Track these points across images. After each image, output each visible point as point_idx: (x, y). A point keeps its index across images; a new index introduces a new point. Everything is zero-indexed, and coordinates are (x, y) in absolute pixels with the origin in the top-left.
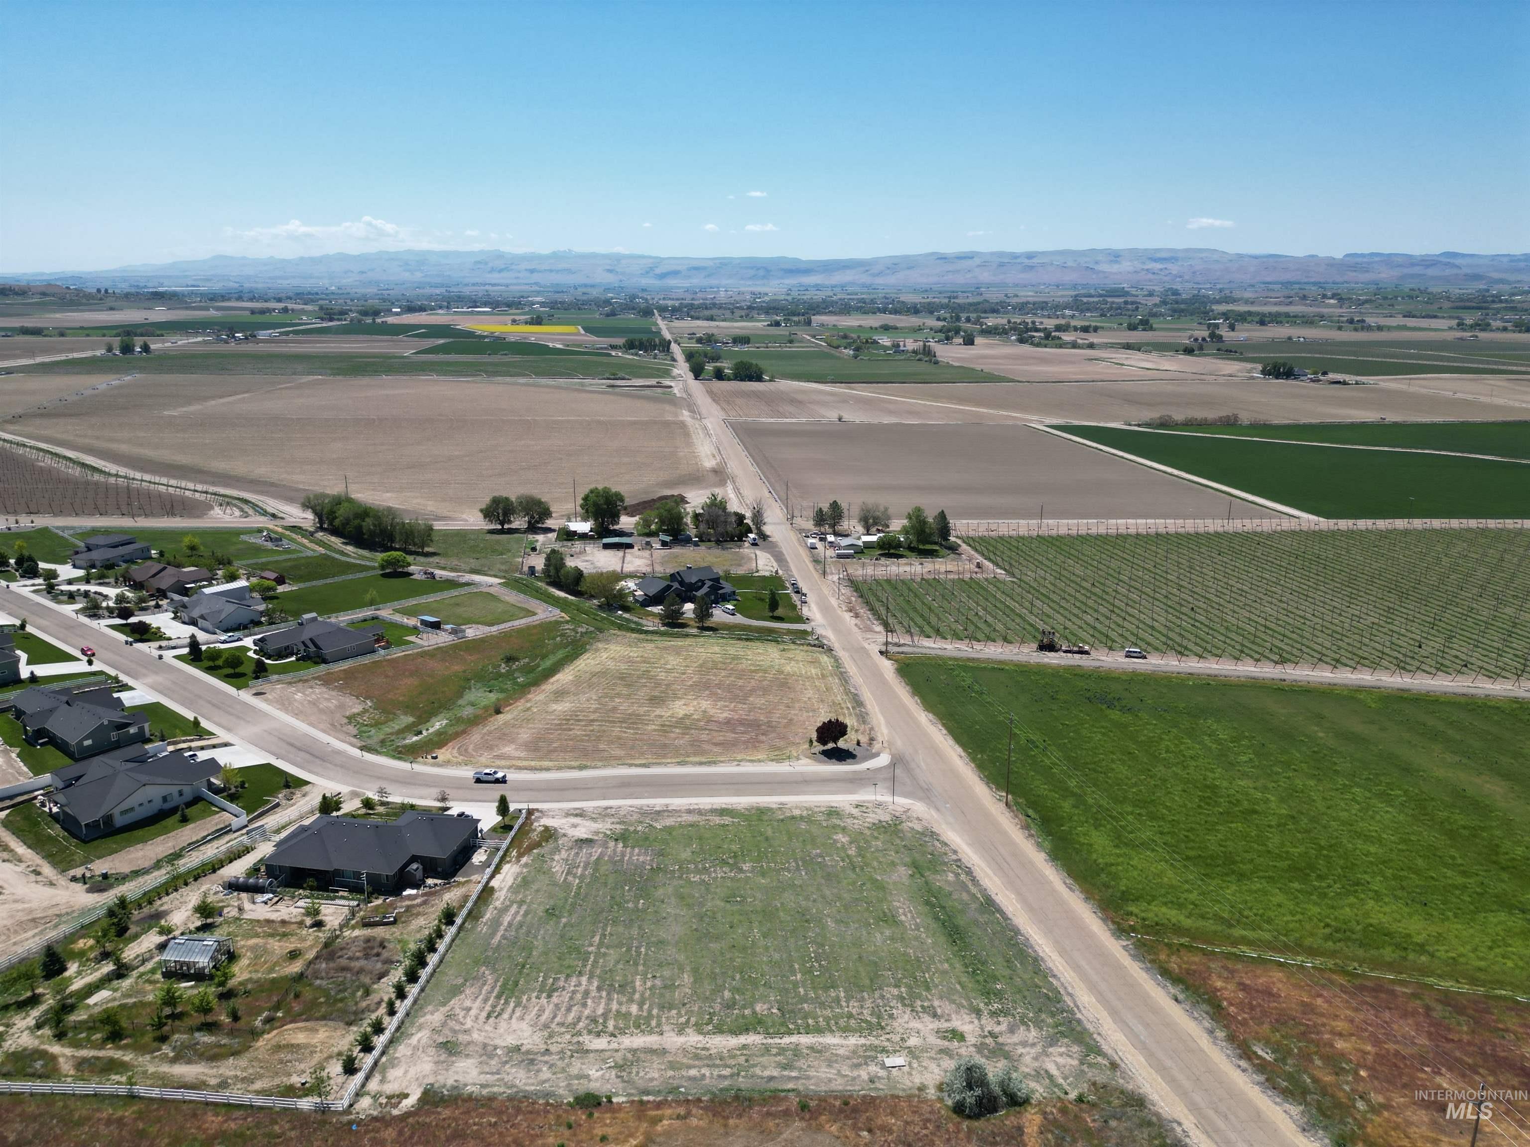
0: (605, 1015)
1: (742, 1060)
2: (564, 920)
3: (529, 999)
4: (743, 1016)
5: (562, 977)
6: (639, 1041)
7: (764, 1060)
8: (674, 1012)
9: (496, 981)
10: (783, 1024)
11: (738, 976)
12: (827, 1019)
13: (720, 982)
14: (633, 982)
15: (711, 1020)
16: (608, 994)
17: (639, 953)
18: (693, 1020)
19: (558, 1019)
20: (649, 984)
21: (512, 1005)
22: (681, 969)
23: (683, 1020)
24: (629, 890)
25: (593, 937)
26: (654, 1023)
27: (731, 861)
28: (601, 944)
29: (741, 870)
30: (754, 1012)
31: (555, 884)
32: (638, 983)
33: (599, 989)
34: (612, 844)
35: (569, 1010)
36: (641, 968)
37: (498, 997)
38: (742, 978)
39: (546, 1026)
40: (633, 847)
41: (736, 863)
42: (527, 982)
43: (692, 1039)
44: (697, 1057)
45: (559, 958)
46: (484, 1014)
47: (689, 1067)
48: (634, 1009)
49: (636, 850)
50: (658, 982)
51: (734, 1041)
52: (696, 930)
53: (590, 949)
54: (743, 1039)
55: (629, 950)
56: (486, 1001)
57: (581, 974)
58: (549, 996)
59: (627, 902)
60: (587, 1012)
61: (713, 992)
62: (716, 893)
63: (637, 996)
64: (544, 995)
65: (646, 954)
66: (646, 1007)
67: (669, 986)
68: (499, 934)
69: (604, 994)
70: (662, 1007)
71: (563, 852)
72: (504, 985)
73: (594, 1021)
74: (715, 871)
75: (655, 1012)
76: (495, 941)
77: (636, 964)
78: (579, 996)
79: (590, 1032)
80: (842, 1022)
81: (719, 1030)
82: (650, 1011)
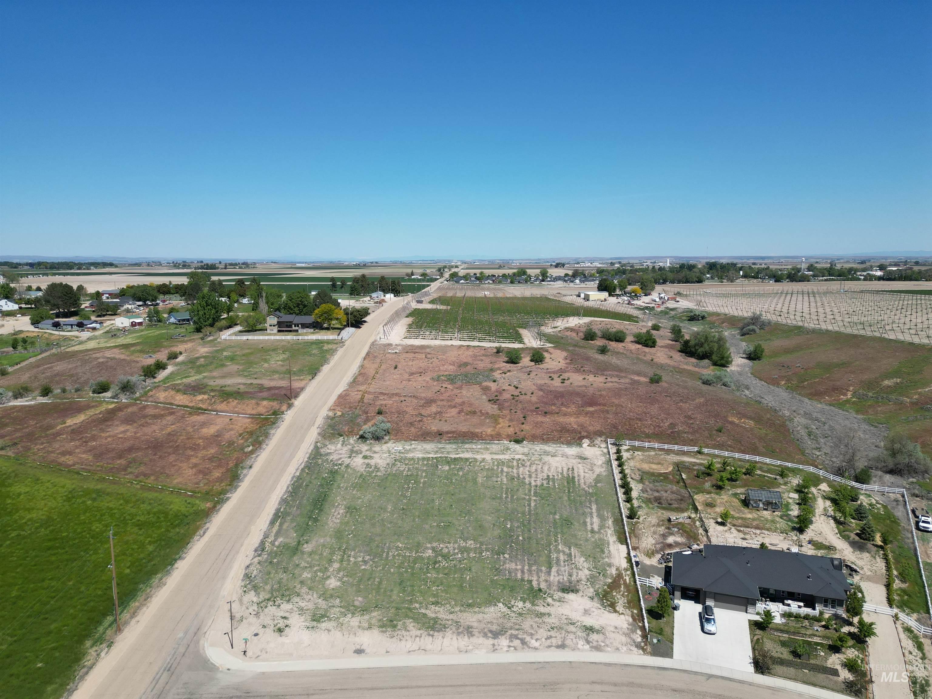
0: (518, 467)
1: (459, 450)
2: (557, 517)
3: (558, 475)
4: (455, 465)
5: (545, 485)
6: (501, 457)
7: (450, 450)
8: (487, 467)
9: (579, 485)
10: (438, 461)
11: (454, 481)
12: (418, 463)
13: (463, 479)
14: (507, 480)
15: (470, 463)
16: (519, 476)
17: (506, 493)
18: (478, 463)
19: (540, 467)
20: (499, 479)
21: (565, 473)
22: (483, 485)
23: (483, 464)
24: (518, 536)
25: (535, 505)
26: (496, 463)
27: (440, 558)
28: (529, 500)
29: (433, 549)
30: (450, 466)
31: (576, 545)
32: (505, 480)
33: (524, 478)
34: (543, 586)
35: (536, 470)
36: (504, 487)
37: (573, 478)
38: (452, 480)
39: (544, 464)
40: (523, 580)
41: (436, 557)
42: (563, 483)
43: (479, 457)
44: (478, 452)
45: (551, 494)
46: (576, 469)
47: (480, 449)
48: (505, 469)
49: (519, 576)
50: (495, 479)
51: (462, 455)
52: (473, 505)
53: (535, 498)
54: (458, 456)
55: (512, 496)
56: (579, 476)
57: (536, 486)
58: (548, 476)
59: (518, 527)
60: (528, 469)
61: (468, 474)
62: (457, 530)
63: (505, 474)
64: (551, 477)
65: (502, 493)
66: (500, 470)
67: (488, 477)
68: (594, 510)
69: (521, 476)
70: (492, 469)
71: (583, 578)
72: (574, 482)
73: (523, 465)
74: (454, 549)
75: (495, 468)
76: (594, 507)
77: (507, 489)
78: (533, 475)
79: (524, 460)
80: (412, 462)
81: (467, 459)
82: (498, 467)
